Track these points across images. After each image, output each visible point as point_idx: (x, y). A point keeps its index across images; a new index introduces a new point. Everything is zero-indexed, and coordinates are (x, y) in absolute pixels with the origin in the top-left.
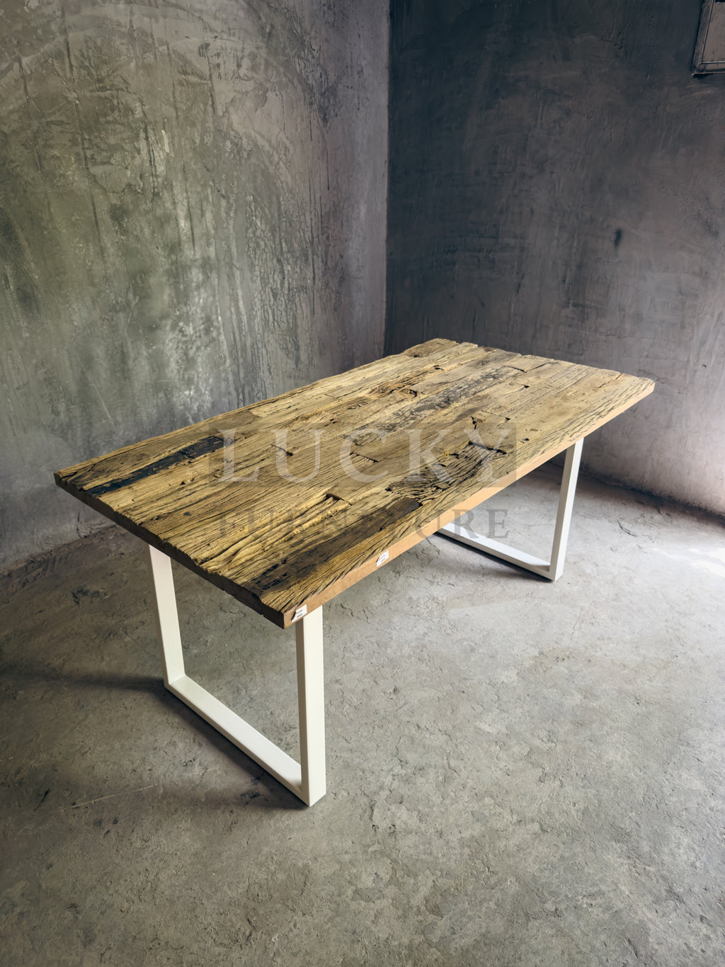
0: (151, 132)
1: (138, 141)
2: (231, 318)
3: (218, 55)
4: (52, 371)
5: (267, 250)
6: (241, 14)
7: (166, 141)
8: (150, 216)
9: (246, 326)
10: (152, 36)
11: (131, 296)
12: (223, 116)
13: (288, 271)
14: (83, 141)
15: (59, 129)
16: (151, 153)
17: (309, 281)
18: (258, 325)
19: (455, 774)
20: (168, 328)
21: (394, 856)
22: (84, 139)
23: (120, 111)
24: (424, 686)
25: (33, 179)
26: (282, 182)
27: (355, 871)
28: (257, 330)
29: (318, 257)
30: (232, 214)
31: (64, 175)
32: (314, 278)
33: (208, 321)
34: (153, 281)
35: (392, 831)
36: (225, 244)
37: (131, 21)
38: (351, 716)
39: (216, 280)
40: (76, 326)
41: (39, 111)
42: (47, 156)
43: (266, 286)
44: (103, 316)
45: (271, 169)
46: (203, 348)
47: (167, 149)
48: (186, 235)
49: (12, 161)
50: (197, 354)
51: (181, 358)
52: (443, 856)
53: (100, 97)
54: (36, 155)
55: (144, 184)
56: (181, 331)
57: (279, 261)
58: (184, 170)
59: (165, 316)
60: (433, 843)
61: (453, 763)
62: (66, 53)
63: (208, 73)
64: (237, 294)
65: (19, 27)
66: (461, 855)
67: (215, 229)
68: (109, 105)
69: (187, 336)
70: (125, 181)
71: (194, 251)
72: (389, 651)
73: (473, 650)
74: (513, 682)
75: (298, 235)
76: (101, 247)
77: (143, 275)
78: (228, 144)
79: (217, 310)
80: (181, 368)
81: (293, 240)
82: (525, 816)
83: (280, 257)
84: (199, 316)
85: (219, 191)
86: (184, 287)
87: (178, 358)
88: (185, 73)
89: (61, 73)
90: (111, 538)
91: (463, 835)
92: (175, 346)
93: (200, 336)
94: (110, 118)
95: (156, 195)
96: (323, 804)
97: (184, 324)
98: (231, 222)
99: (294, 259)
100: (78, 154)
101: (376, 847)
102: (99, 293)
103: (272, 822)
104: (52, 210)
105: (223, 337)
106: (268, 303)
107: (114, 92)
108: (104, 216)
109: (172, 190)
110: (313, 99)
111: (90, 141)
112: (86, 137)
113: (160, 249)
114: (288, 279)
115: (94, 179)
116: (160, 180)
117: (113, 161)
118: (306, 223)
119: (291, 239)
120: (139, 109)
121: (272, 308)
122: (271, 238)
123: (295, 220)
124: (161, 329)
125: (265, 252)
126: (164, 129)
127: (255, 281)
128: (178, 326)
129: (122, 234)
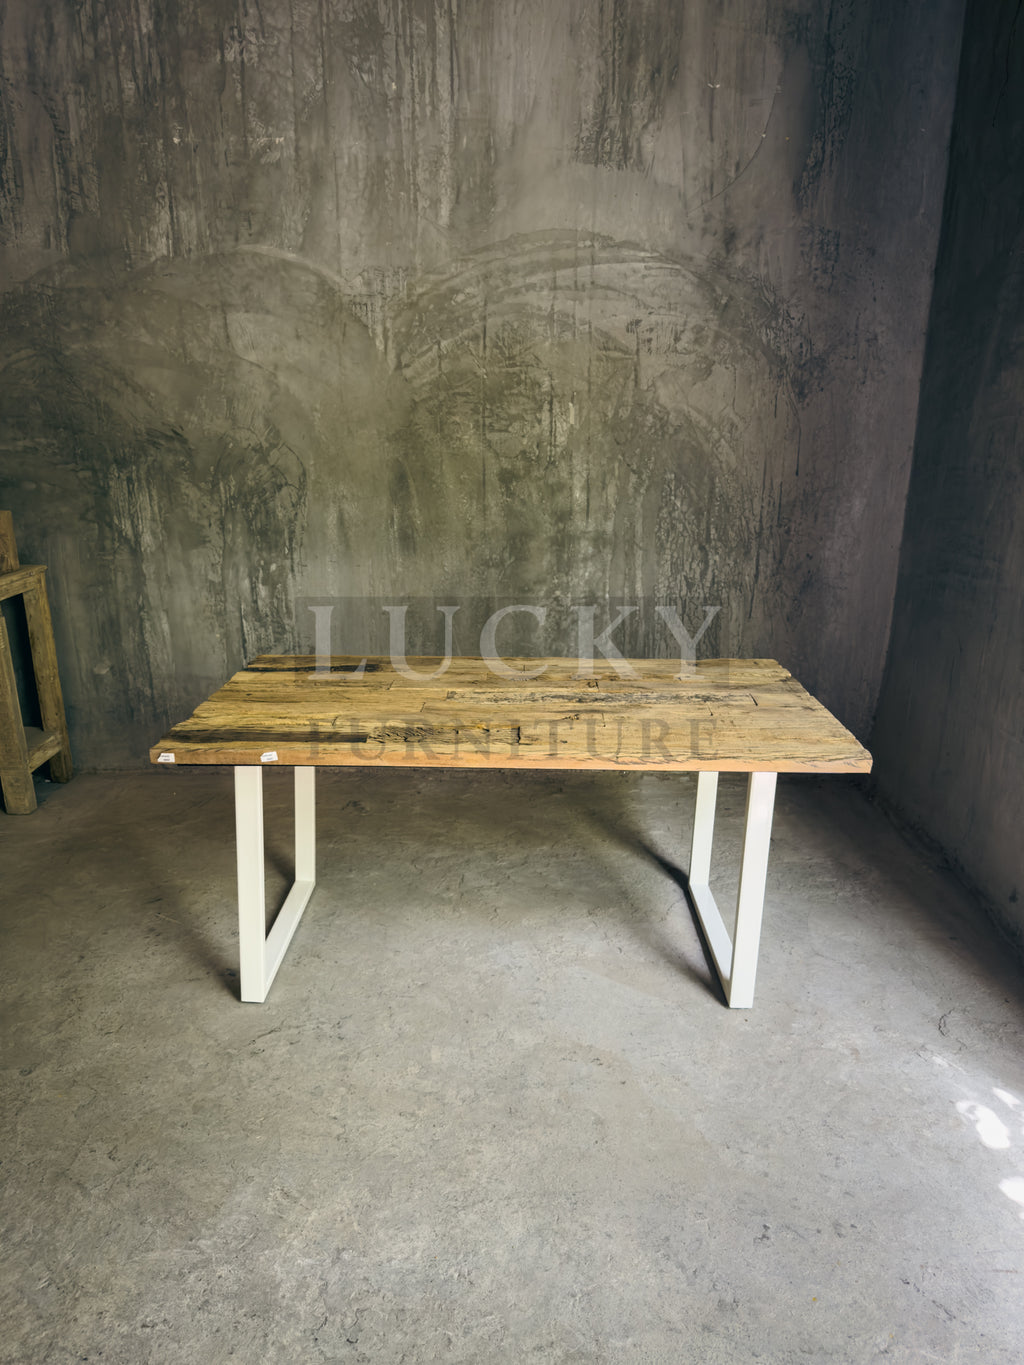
0: (556, 404)
1: (540, 412)
2: (623, 599)
3: (651, 330)
5: (686, 534)
6: (689, 288)
7: (572, 413)
8: (541, 483)
10: (573, 317)
11: (506, 555)
12: (647, 390)
13: (715, 562)
14: (484, 410)
15: (464, 399)
16: (553, 424)
17: (747, 578)
20: (541, 594)
23: (526, 385)
25: (432, 440)
26: (721, 462)
29: (768, 552)
30: (642, 491)
31: (460, 439)
32: (756, 576)
33: (592, 595)
34: (533, 544)
36: (628, 520)
37: (552, 305)
39: (610, 557)
40: (446, 572)
41: (448, 384)
42: (449, 421)
43: (678, 572)
44: (474, 568)
45: (707, 447)
47: (572, 421)
48: (579, 505)
49: (417, 424)
53: (508, 373)
54: (439, 420)
55: (539, 452)
56: (556, 599)
57: (702, 548)
58: (588, 442)
59: (540, 582)
62: (482, 336)
63: (635, 349)
64: (635, 576)
65: (444, 317)
67: (618, 504)
68: (516, 379)
70: (521, 448)
71: (587, 522)
75: (737, 523)
76: (484, 506)
77: (523, 538)
78: (650, 418)
79: (605, 586)
81: (728, 527)
83: (704, 544)
84: (581, 589)
85: (628, 465)
86: (569, 558)
88: (606, 349)
89: (474, 353)
90: (431, 779)
94: (515, 391)
95: (551, 463)
97: (562, 594)
98: (640, 499)
99: (727, 550)
100: (477, 421)
102: (474, 547)
104: (444, 467)
106: (677, 592)
107: (524, 369)
108: (492, 477)
109: (571, 459)
110: (785, 371)
111: (491, 410)
112: (488, 406)
113: (546, 516)
114: (713, 570)
115: (489, 445)
116: (558, 449)
117: (510, 429)
118: (752, 509)
119: (725, 528)
120: (547, 383)
121: (684, 599)
122: (695, 521)
123: (735, 506)
124: (533, 593)
125: (682, 536)
126: (572, 402)
127: (663, 565)
128: (554, 594)
129: (507, 496)
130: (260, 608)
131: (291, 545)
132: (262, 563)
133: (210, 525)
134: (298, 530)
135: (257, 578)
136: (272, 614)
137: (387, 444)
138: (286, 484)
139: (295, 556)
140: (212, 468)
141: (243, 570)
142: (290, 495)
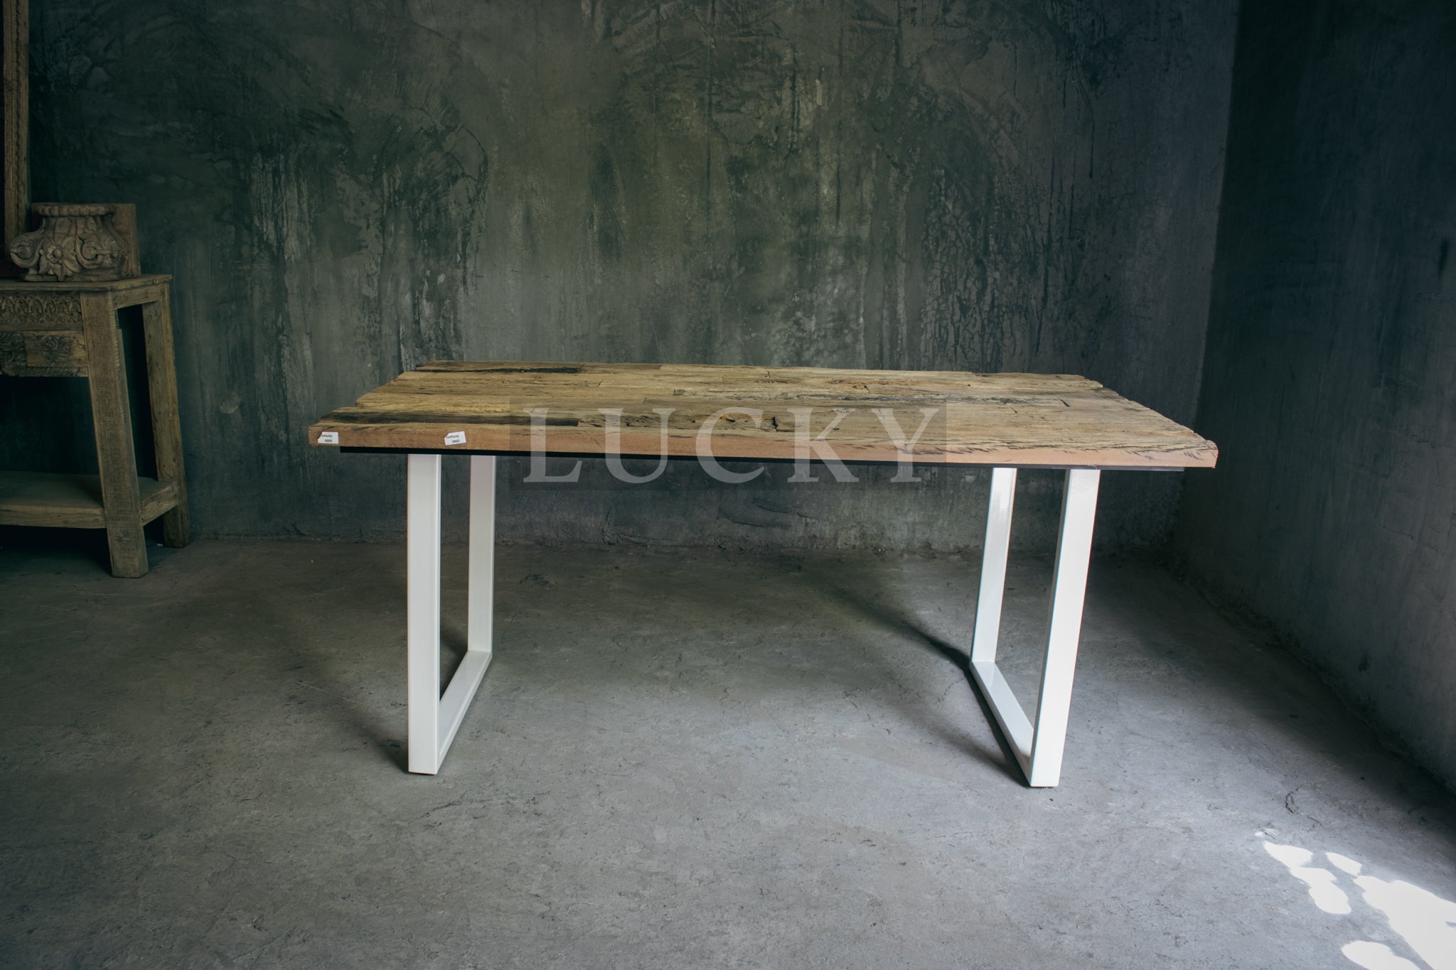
0: (800, 80)
1: (780, 90)
2: (880, 323)
5: (959, 244)
7: (819, 92)
8: (780, 175)
9: (904, 340)
11: (735, 265)
13: (995, 280)
14: (710, 85)
15: (687, 72)
16: (796, 104)
17: (1033, 301)
18: (926, 344)
20: (779, 315)
22: (712, 84)
23: (763, 57)
25: (645, 120)
26: (1001, 157)
28: (922, 349)
29: (1058, 270)
30: (906, 188)
31: (679, 120)
32: (1045, 299)
33: (842, 318)
34: (769, 251)
36: (888, 225)
39: (865, 270)
40: (657, 285)
41: (667, 54)
42: (667, 99)
43: (949, 292)
44: (693, 281)
45: (984, 138)
46: (826, 353)
47: (819, 101)
48: (827, 204)
49: (627, 102)
50: (815, 359)
51: (788, 359)
53: (741, 43)
54: (654, 97)
55: (779, 138)
56: (797, 322)
57: (979, 262)
58: (839, 127)
59: (777, 299)
63: (896, 19)
64: (896, 294)
67: (876, 203)
68: (751, 50)
69: (806, 332)
70: (755, 132)
71: (837, 226)
75: (1022, 232)
76: (708, 202)
77: (757, 244)
78: (914, 101)
79: (858, 309)
81: (1011, 238)
83: (981, 257)
84: (828, 309)
85: (888, 157)
86: (813, 268)
87: (783, 357)
88: (860, 18)
89: (701, 19)
92: (785, 341)
93: (825, 336)
94: (749, 64)
95: (793, 151)
97: (804, 315)
98: (904, 198)
99: (1009, 265)
100: (702, 99)
102: (693, 254)
104: (658, 154)
105: (863, 346)
106: (949, 316)
107: (761, 38)
108: (719, 167)
109: (817, 149)
110: (1074, 52)
111: (720, 86)
112: (716, 82)
113: (786, 216)
114: (992, 291)
115: (716, 128)
116: (802, 135)
117: (743, 109)
118: (1038, 216)
119: (1007, 236)
120: (789, 56)
121: (956, 326)
122: (970, 229)
123: (1019, 211)
124: (767, 314)
125: (955, 245)
126: (819, 78)
127: (931, 282)
128: (794, 315)
129: (737, 191)
130: (423, 330)
131: (464, 250)
132: (428, 273)
133: (368, 227)
134: (474, 231)
135: (421, 293)
136: (437, 338)
137: (589, 126)
138: (463, 175)
139: (468, 264)
140: (375, 157)
141: (404, 282)
142: (467, 189)
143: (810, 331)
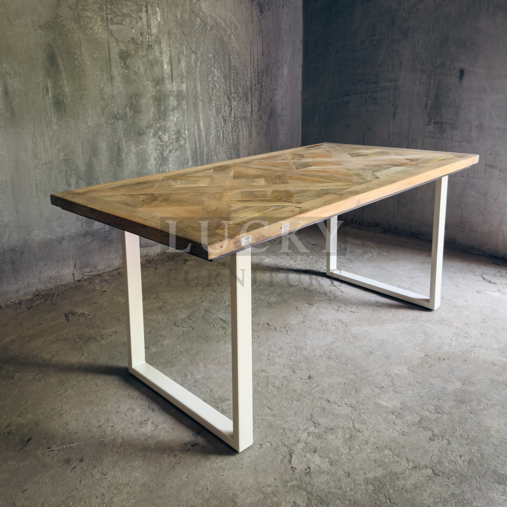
0: (150, 7)
1: (141, 12)
2: (194, 133)
4: (69, 154)
5: (221, 90)
7: (159, 14)
8: (145, 59)
9: (204, 139)
11: (128, 110)
12: (196, 3)
13: (235, 106)
16: (149, 21)
17: (248, 114)
18: (213, 139)
19: (359, 433)
20: (151, 134)
21: (309, 489)
22: (107, 8)
24: (333, 375)
25: (73, 28)
26: (232, 47)
27: (276, 500)
29: (255, 98)
30: (199, 64)
31: (92, 28)
32: (252, 112)
33: (179, 133)
34: (143, 101)
35: (307, 471)
36: (193, 83)
38: (275, 393)
39: (186, 106)
40: (89, 126)
42: (83, 16)
43: (219, 114)
44: (108, 121)
45: (226, 39)
46: (174, 151)
47: (159, 19)
48: (167, 74)
50: (169, 155)
51: (158, 157)
52: (351, 490)
54: (77, 14)
55: (142, 39)
56: (160, 138)
57: (228, 98)
58: (169, 33)
59: (149, 127)
60: (342, 481)
61: (357, 426)
64: (199, 117)
66: (367, 490)
67: (187, 72)
69: (164, 141)
70: (131, 36)
72: (304, 352)
73: (371, 353)
74: (405, 374)
75: (242, 82)
76: (111, 76)
77: (137, 98)
78: (198, 20)
79: (185, 127)
80: (158, 163)
81: (239, 86)
82: (419, 464)
83: (229, 96)
84: (172, 129)
85: (190, 48)
86: (164, 108)
87: (156, 156)
90: (97, 282)
91: (367, 476)
92: (155, 148)
93: (172, 143)
95: (149, 46)
96: (250, 452)
97: (162, 133)
98: (198, 69)
99: (239, 99)
100: (102, 17)
101: (294, 483)
102: (106, 106)
103: (208, 464)
104: (82, 49)
105: (188, 145)
106: (219, 125)
108: (115, 56)
109: (160, 45)
111: (111, 9)
112: (109, 7)
113: (149, 81)
114: (234, 111)
115: (111, 33)
116: (153, 37)
117: (124, 23)
118: (247, 75)
119: (237, 85)
121: (223, 129)
122: (224, 82)
123: (240, 73)
124: (146, 135)
125: (219, 91)
126: (158, 7)
127: (212, 110)
128: (158, 134)
129: (125, 69)
143: (166, 141)
